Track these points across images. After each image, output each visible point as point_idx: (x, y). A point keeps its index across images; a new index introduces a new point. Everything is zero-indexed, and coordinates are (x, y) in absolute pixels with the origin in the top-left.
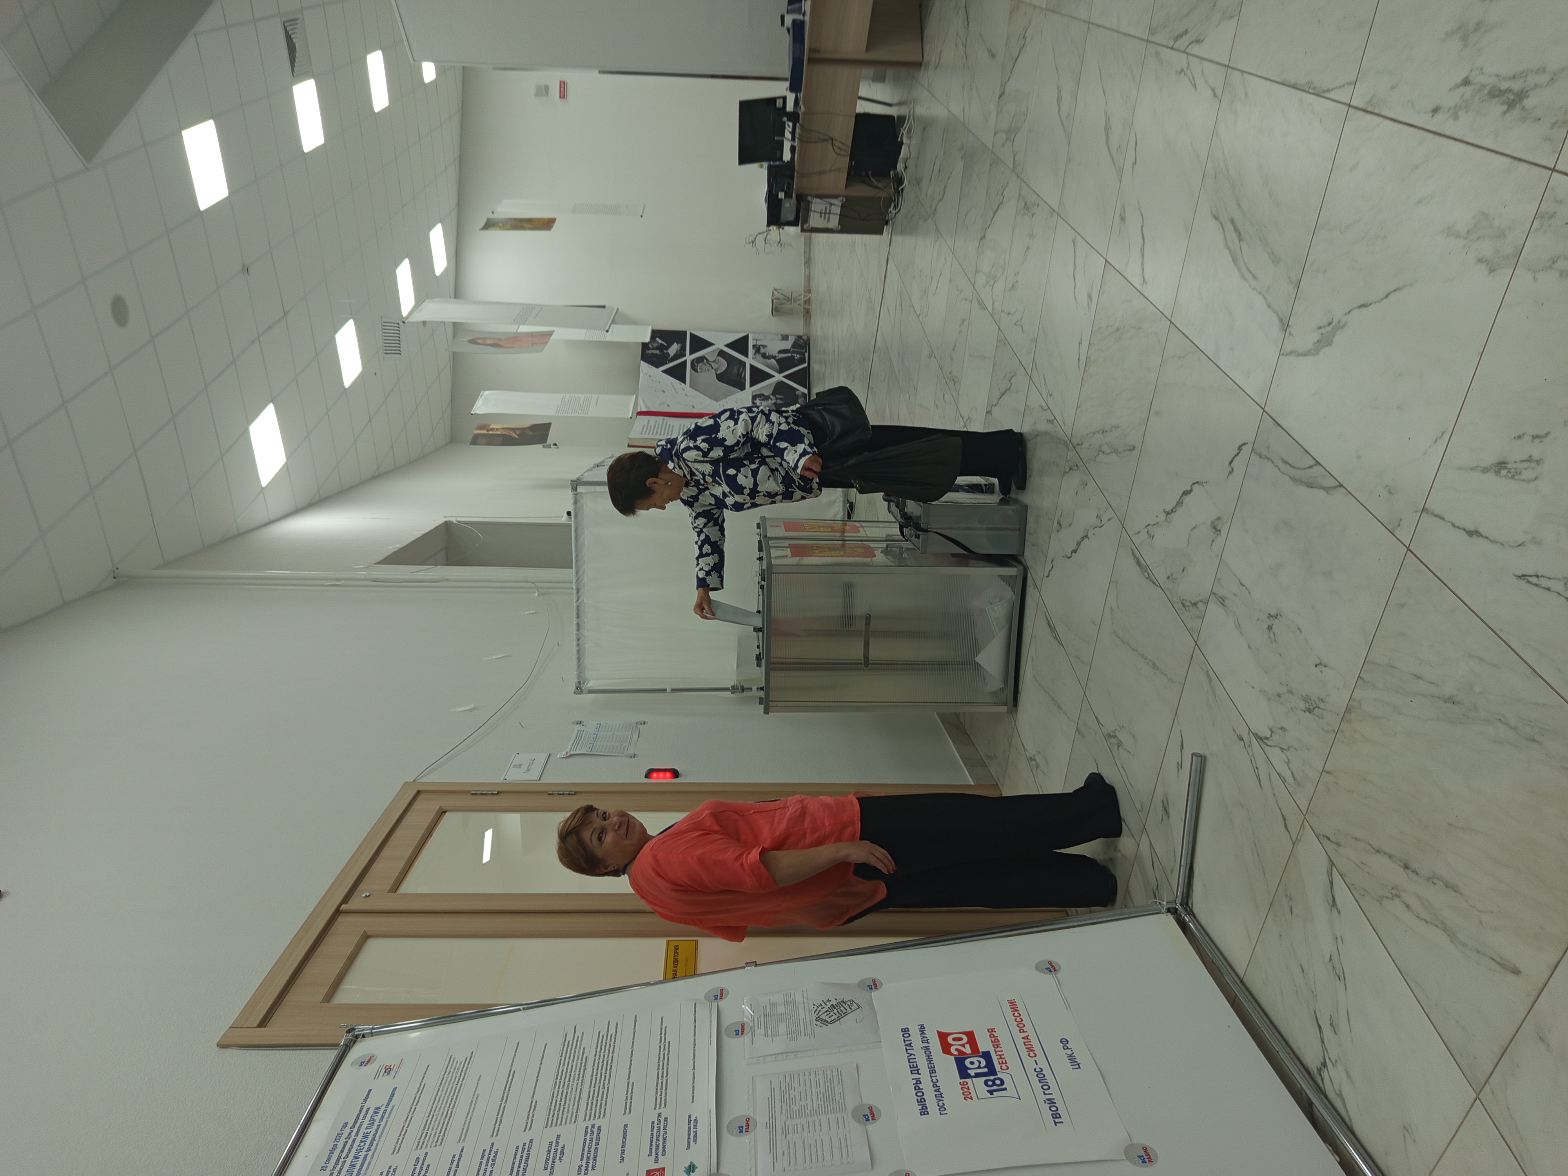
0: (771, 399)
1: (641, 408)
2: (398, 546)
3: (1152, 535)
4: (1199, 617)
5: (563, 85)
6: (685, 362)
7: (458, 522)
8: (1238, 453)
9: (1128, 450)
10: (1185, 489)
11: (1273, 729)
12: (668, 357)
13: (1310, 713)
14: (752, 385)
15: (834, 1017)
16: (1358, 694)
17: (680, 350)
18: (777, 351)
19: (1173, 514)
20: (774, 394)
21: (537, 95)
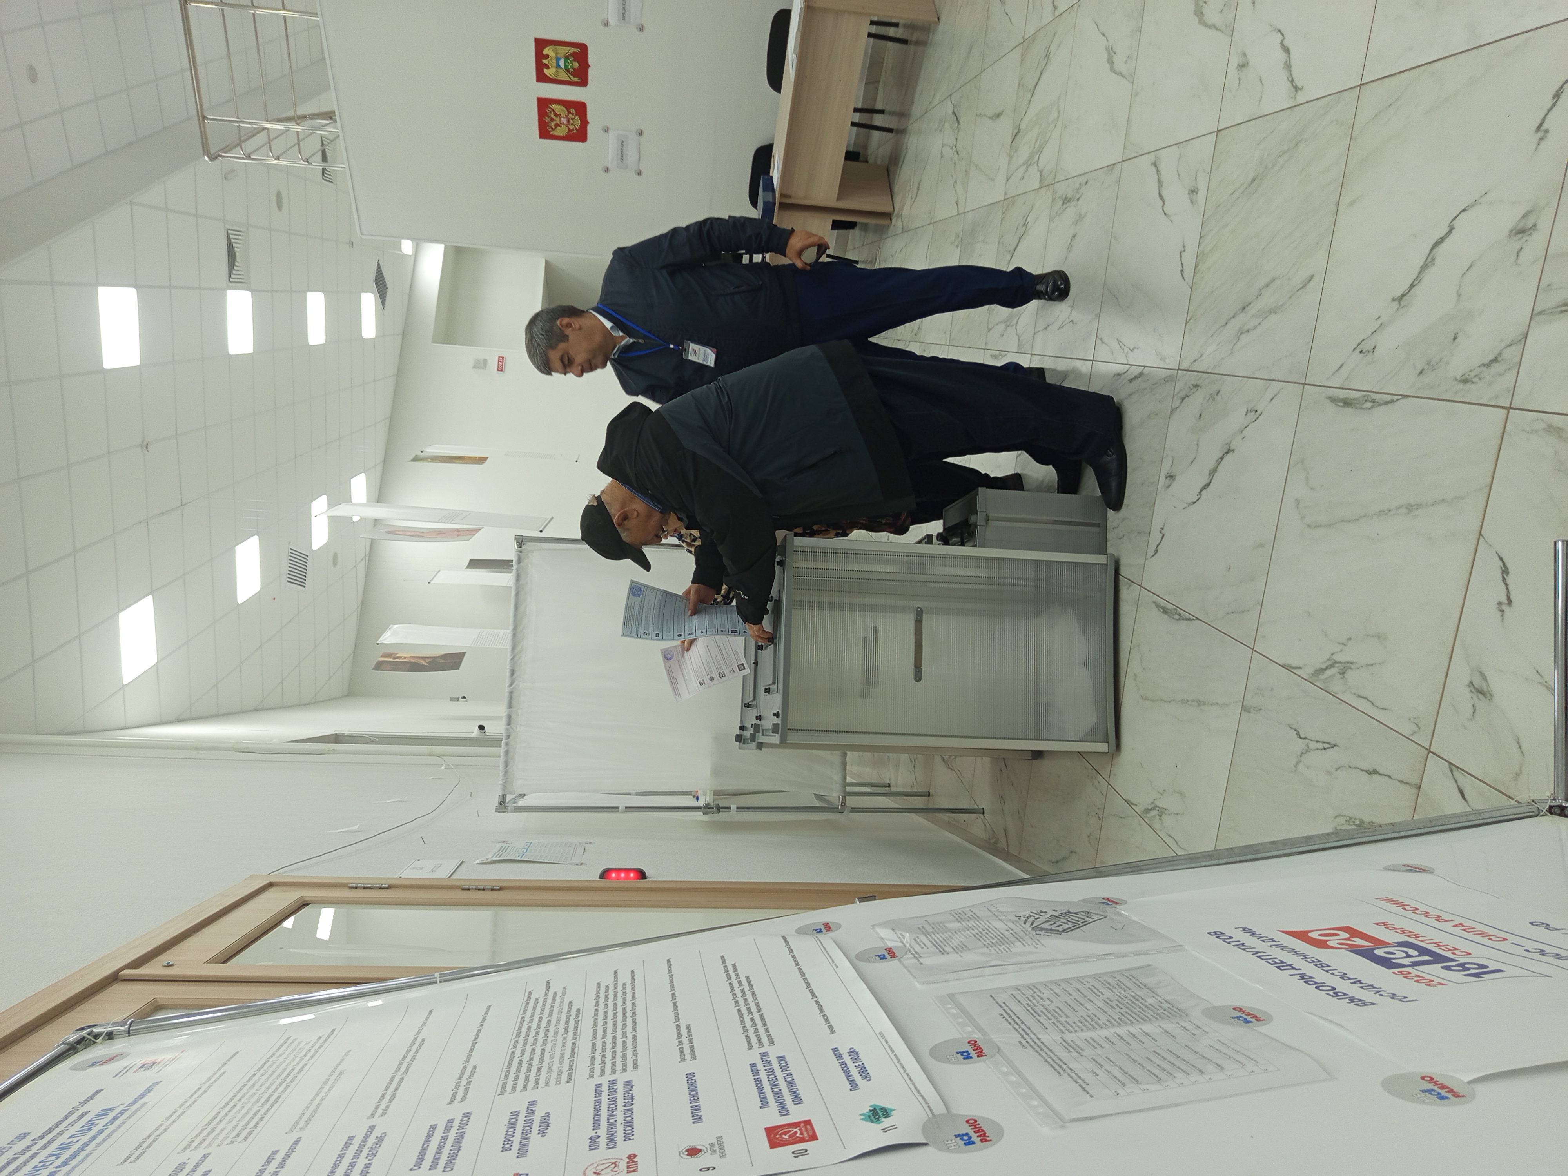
5: (501, 360)
15: (1067, 926)
21: (474, 367)
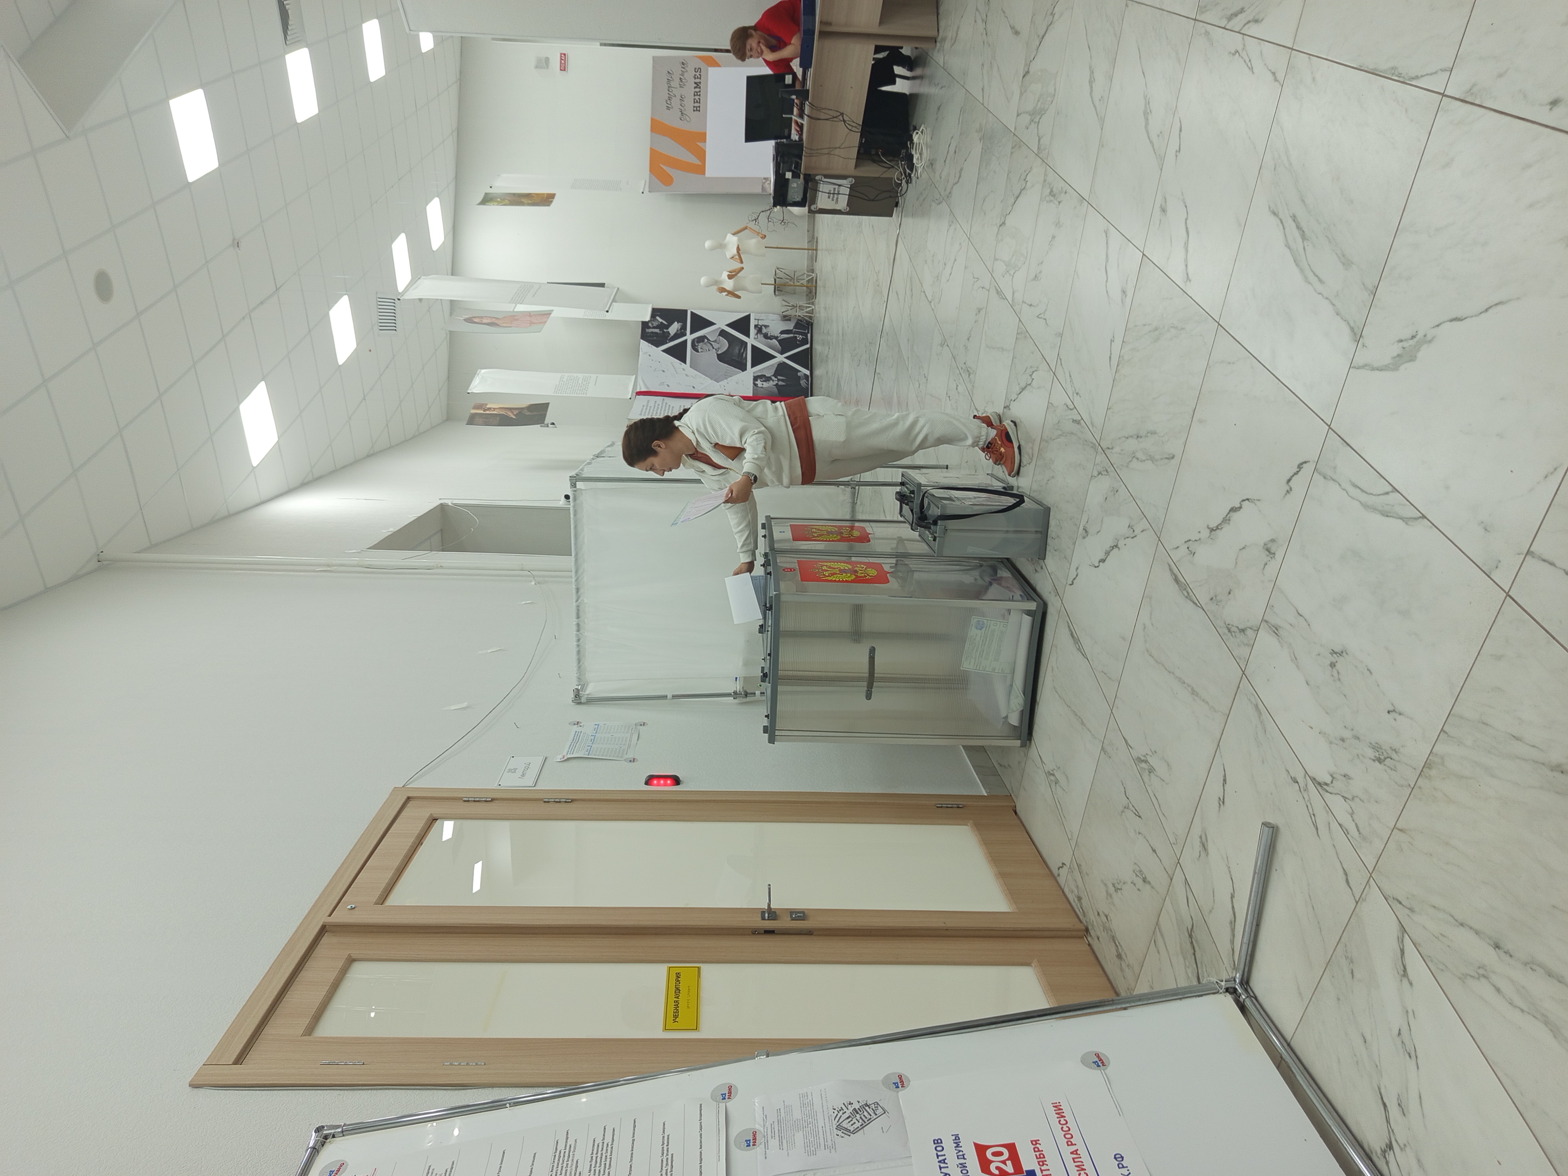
0: (773, 380)
1: (640, 389)
2: (393, 529)
3: (1193, 552)
4: (1247, 645)
5: (564, 57)
6: (686, 341)
7: (454, 504)
8: (1298, 472)
9: (1166, 458)
10: (1232, 506)
11: (1334, 776)
12: (669, 336)
13: (1380, 763)
14: (753, 366)
15: (858, 1125)
16: (1439, 749)
17: (681, 329)
18: (779, 332)
19: (1218, 531)
20: (775, 375)
21: (536, 67)
